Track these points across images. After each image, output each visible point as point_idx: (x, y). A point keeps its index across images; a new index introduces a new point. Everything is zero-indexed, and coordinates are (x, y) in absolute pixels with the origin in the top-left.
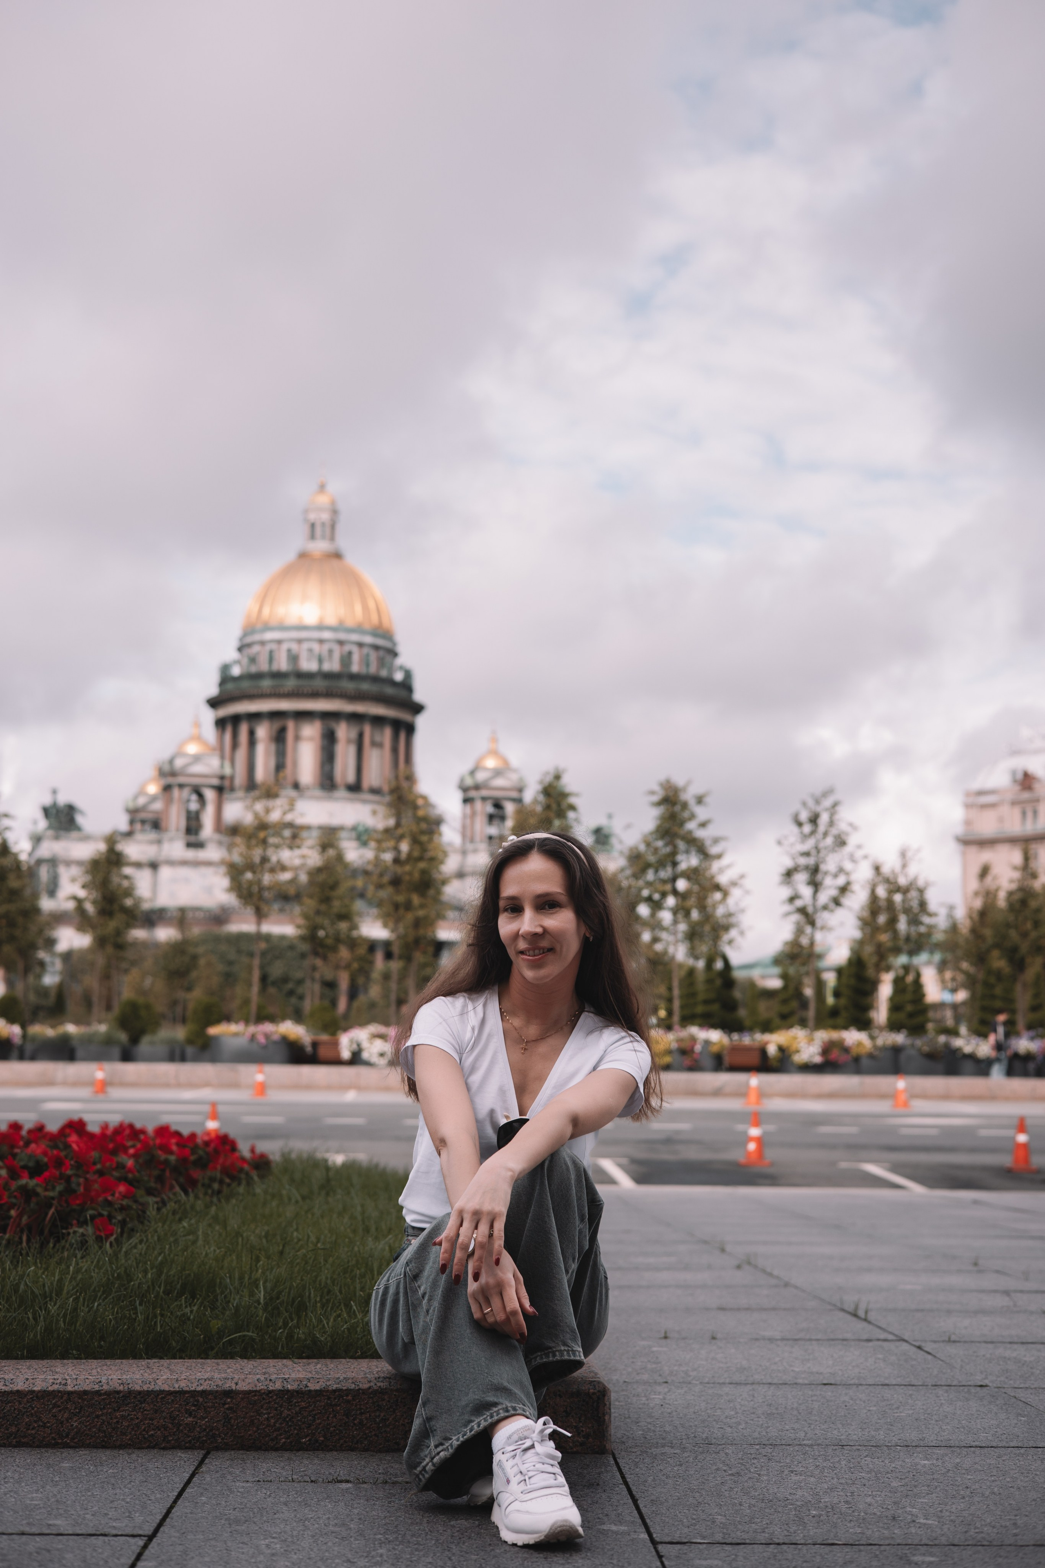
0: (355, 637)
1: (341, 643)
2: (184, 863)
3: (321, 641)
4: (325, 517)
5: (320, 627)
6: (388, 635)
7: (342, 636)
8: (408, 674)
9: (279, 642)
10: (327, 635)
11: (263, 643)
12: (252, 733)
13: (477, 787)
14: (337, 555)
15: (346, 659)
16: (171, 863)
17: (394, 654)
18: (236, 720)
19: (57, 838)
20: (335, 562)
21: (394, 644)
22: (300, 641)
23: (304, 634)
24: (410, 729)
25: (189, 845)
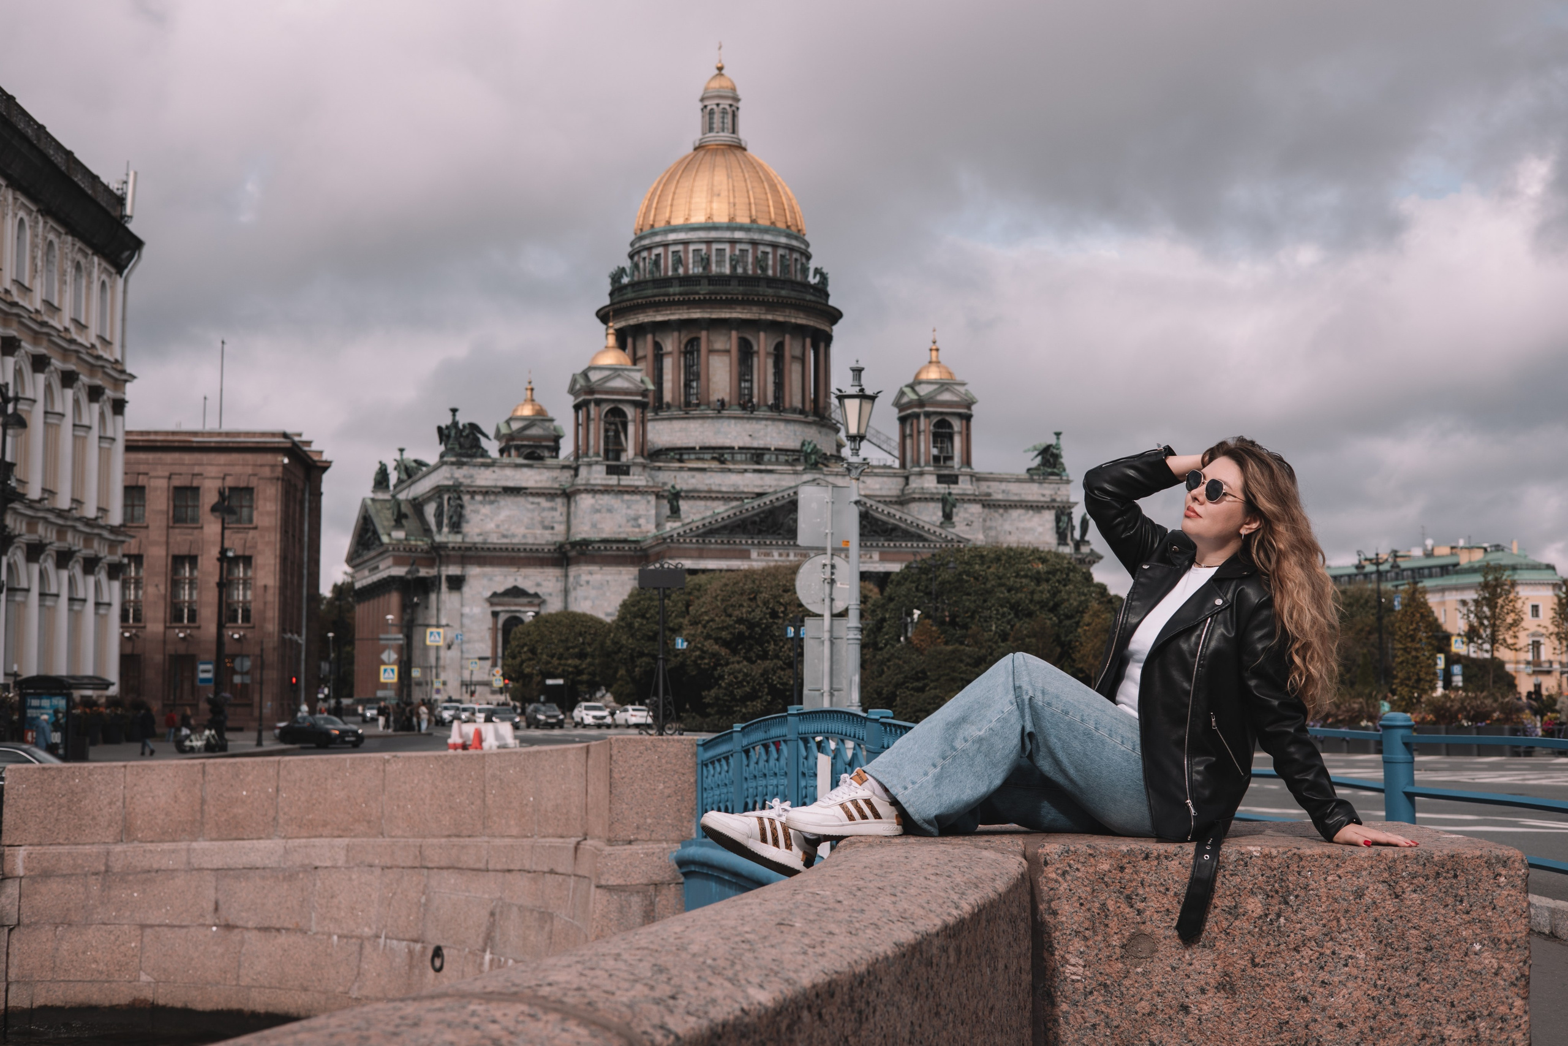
0: (768, 238)
1: (754, 243)
2: (606, 490)
3: (733, 242)
4: (725, 104)
5: (731, 227)
6: (799, 236)
7: (756, 236)
8: (824, 278)
9: (686, 243)
10: (738, 235)
11: (666, 245)
12: (657, 346)
13: (921, 403)
14: (740, 147)
15: (761, 263)
16: (593, 491)
17: (808, 257)
18: (639, 330)
19: (460, 464)
20: (738, 153)
21: (807, 245)
22: (709, 242)
23: (713, 234)
24: (828, 339)
25: (611, 470)
